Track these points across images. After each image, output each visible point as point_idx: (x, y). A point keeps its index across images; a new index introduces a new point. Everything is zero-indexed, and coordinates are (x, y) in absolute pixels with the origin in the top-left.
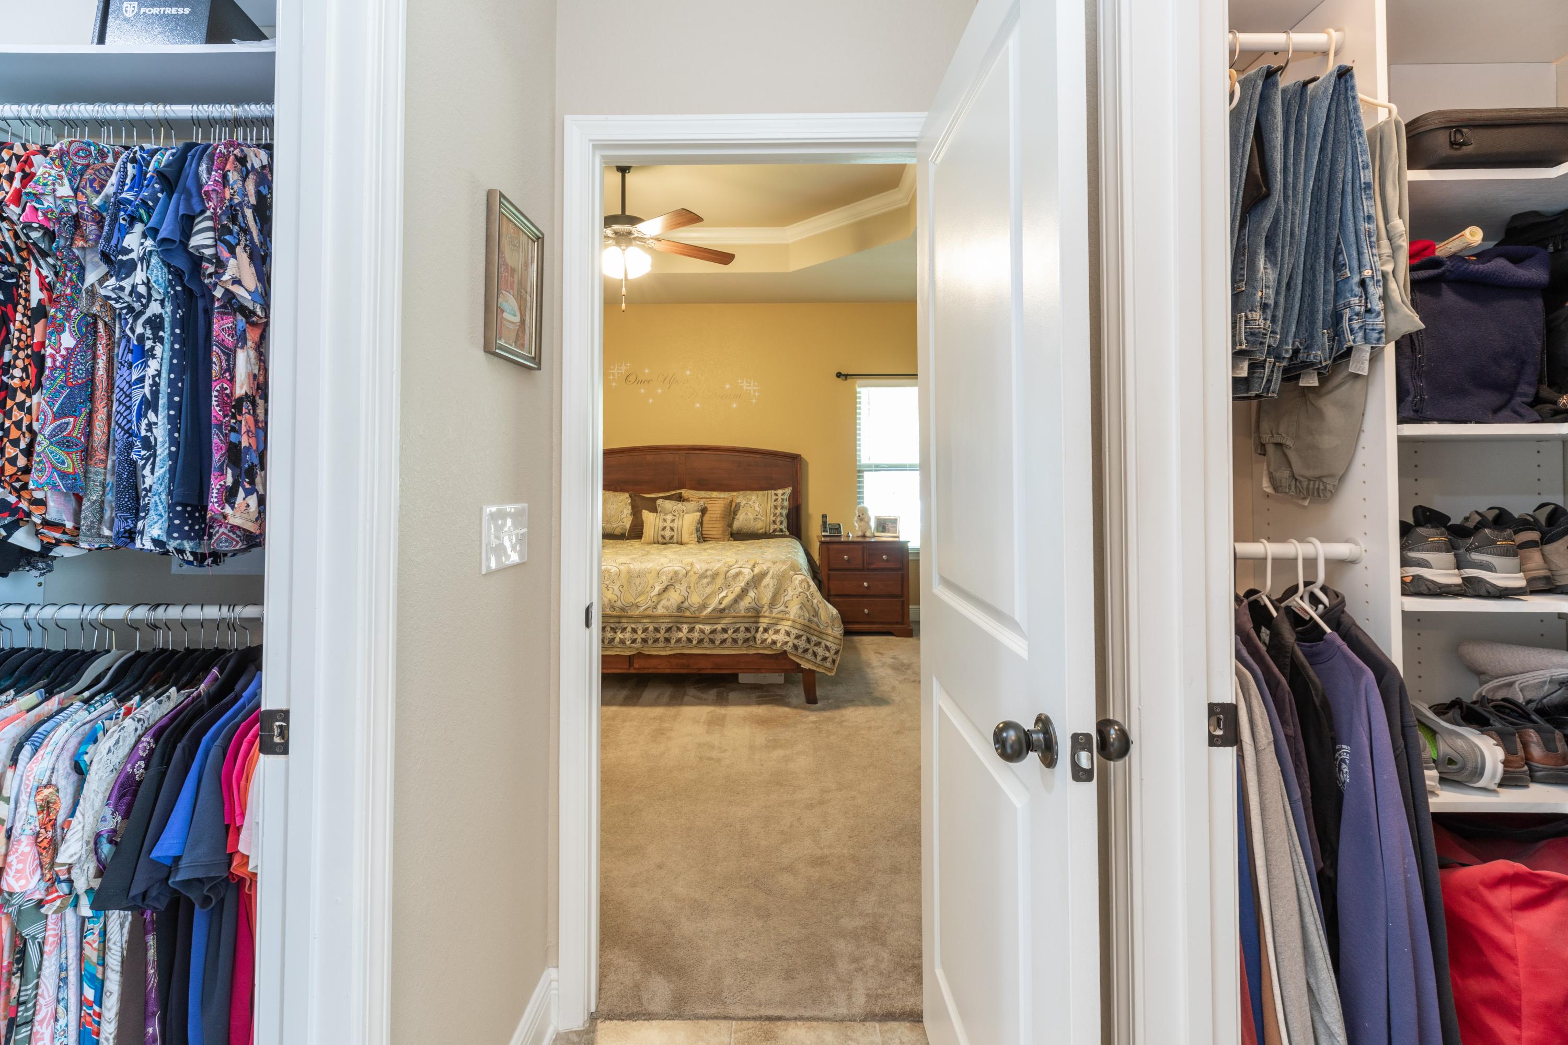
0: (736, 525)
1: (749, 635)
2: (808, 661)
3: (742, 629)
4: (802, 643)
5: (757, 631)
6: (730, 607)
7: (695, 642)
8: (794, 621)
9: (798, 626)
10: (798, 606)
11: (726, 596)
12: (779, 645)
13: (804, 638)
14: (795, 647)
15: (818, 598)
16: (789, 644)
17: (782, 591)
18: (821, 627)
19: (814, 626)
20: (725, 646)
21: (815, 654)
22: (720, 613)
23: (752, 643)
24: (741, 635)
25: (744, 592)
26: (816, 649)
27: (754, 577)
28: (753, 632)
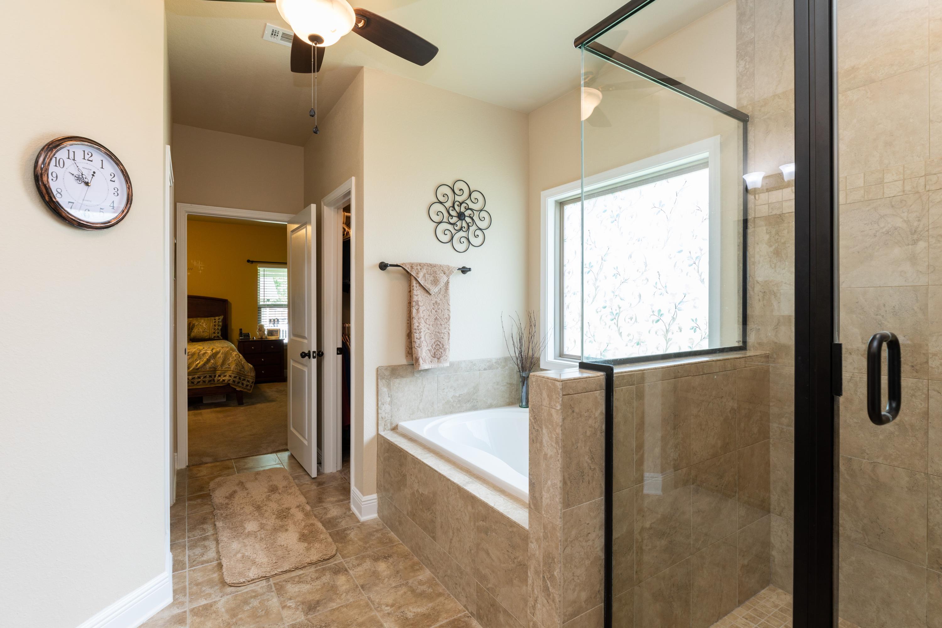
0: (193, 335)
1: (211, 379)
2: (240, 387)
3: (208, 376)
4: (237, 380)
5: (215, 376)
6: (201, 367)
8: (233, 371)
9: (235, 373)
10: (235, 365)
11: (199, 363)
12: (226, 381)
13: (238, 377)
14: (234, 381)
15: (244, 361)
16: (231, 380)
17: (226, 359)
18: (246, 373)
19: (242, 373)
20: (199, 384)
21: (243, 384)
23: (212, 382)
25: (208, 360)
26: (243, 382)
27: (213, 354)
28: (213, 377)
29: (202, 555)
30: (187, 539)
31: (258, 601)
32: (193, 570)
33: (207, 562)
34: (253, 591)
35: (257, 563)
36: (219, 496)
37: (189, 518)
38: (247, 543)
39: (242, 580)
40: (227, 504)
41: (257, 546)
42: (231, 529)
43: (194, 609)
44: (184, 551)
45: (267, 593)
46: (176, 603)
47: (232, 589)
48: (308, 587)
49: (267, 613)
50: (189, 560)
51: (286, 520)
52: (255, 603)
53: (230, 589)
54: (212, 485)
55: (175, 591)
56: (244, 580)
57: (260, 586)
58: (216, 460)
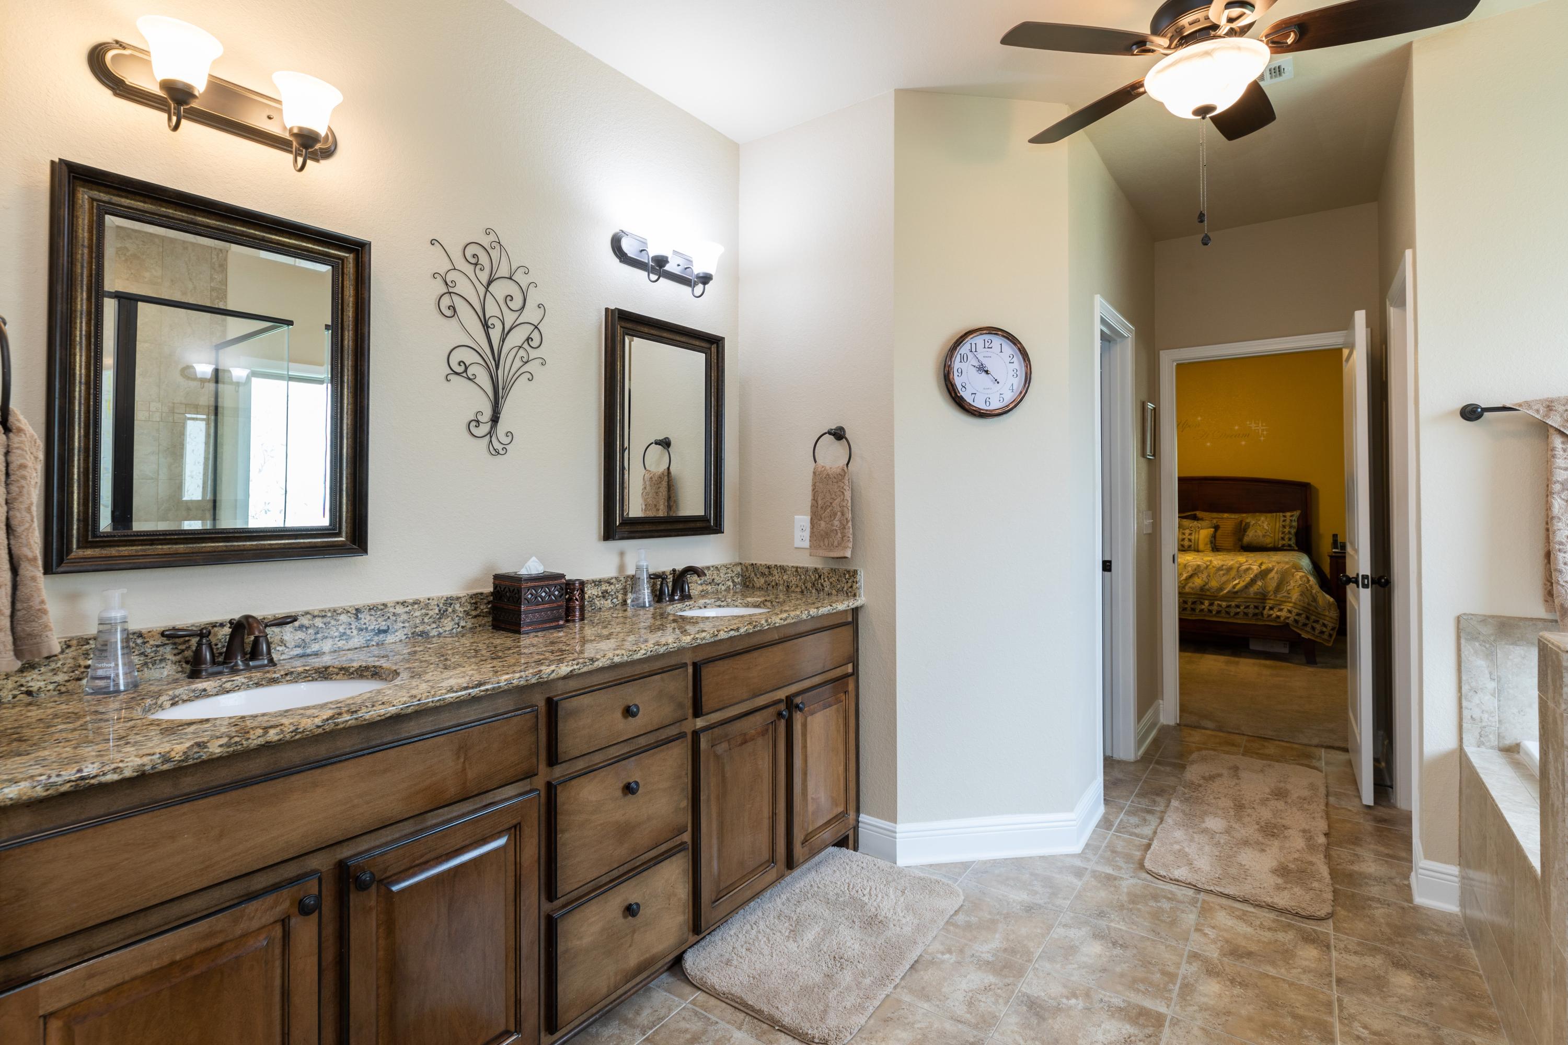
0: (1246, 540)
1: (1257, 611)
2: (1307, 632)
3: (1252, 606)
4: (1302, 619)
5: (1264, 608)
6: (1242, 591)
7: (1214, 613)
8: (1295, 603)
9: (1299, 607)
10: (1299, 593)
11: (1239, 583)
12: (1282, 619)
13: (1304, 616)
14: (1296, 621)
15: (1316, 589)
16: (1291, 619)
17: (1285, 582)
18: (1319, 610)
19: (1313, 608)
20: (1239, 616)
21: (1313, 628)
22: (1234, 594)
23: (1260, 617)
24: (1251, 611)
25: (1253, 581)
26: (1314, 625)
27: (1261, 572)
28: (1261, 609)
29: (1137, 826)
30: (1129, 803)
31: (1170, 905)
32: (1117, 836)
33: (1137, 835)
34: (1171, 892)
35: (1193, 866)
36: (1194, 772)
37: (1145, 781)
38: (1196, 840)
39: (1163, 873)
40: (1200, 786)
41: (1207, 849)
42: (1185, 814)
43: (1096, 871)
44: (1119, 813)
45: (1187, 905)
46: (1082, 855)
47: (1149, 877)
48: (1249, 930)
49: (1173, 923)
50: (1119, 824)
51: (1272, 839)
52: (1166, 905)
53: (1144, 875)
54: (1195, 756)
55: (1087, 845)
56: (1165, 874)
57: (1183, 892)
58: (1220, 729)
